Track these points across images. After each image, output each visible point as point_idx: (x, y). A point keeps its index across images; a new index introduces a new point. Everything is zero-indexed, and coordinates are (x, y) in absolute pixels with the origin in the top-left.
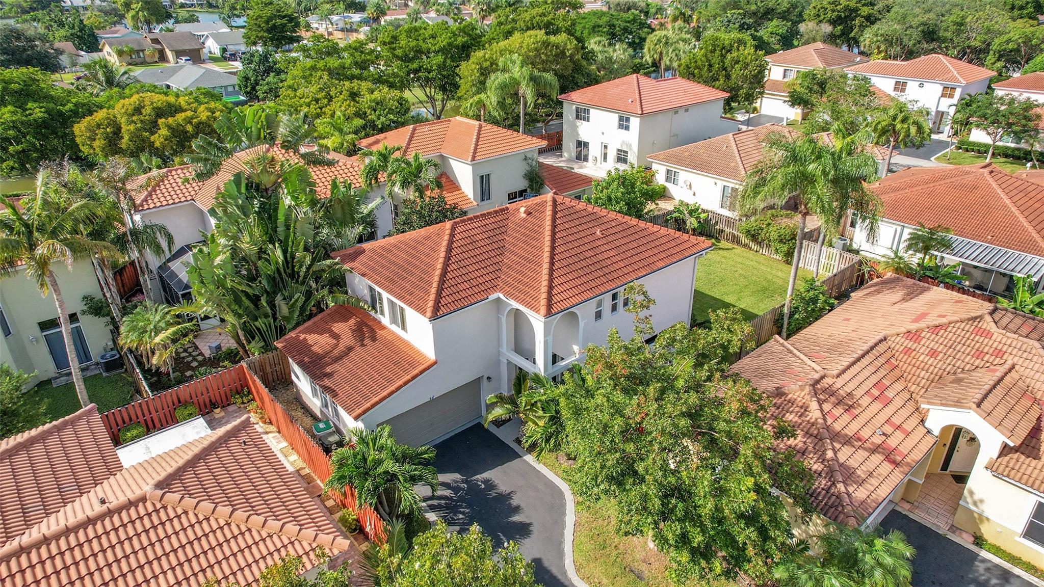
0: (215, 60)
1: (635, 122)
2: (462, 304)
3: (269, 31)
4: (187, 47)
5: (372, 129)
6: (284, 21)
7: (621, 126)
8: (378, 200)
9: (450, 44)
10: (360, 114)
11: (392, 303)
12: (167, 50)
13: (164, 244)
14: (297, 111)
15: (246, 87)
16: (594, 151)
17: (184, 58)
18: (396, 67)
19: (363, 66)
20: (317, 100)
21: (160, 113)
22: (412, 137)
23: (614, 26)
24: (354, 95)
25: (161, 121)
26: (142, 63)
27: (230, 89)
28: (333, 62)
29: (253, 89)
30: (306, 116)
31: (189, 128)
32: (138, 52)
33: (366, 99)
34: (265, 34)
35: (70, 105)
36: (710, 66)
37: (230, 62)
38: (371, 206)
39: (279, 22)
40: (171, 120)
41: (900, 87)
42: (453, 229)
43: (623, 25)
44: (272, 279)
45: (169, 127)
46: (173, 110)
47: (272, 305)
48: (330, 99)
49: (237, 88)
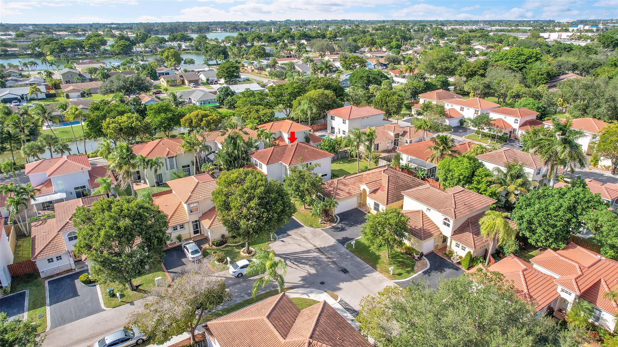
0: (203, 84)
1: (347, 122)
2: (273, 163)
3: (227, 73)
4: (193, 79)
5: (261, 122)
6: (234, 69)
7: (343, 123)
8: (260, 142)
9: (292, 92)
10: (259, 117)
11: (260, 163)
12: (186, 80)
13: (210, 150)
14: (240, 116)
15: (220, 101)
16: (336, 130)
17: (192, 84)
18: (273, 99)
19: (262, 100)
20: (246, 112)
21: (203, 116)
22: (272, 125)
23: (370, 77)
24: (257, 111)
25: (204, 119)
26: (175, 85)
27: (213, 100)
28: (252, 99)
29: (222, 101)
30: (243, 117)
31: (211, 121)
32: (174, 81)
33: (262, 112)
34: (226, 74)
35: (177, 113)
36: (382, 101)
37: (210, 85)
38: (258, 144)
39: (232, 69)
40: (206, 118)
41: (462, 109)
42: (274, 148)
43: (373, 76)
44: (234, 158)
45: (206, 121)
46: (206, 116)
47: (234, 163)
48: (250, 112)
49: (216, 100)
